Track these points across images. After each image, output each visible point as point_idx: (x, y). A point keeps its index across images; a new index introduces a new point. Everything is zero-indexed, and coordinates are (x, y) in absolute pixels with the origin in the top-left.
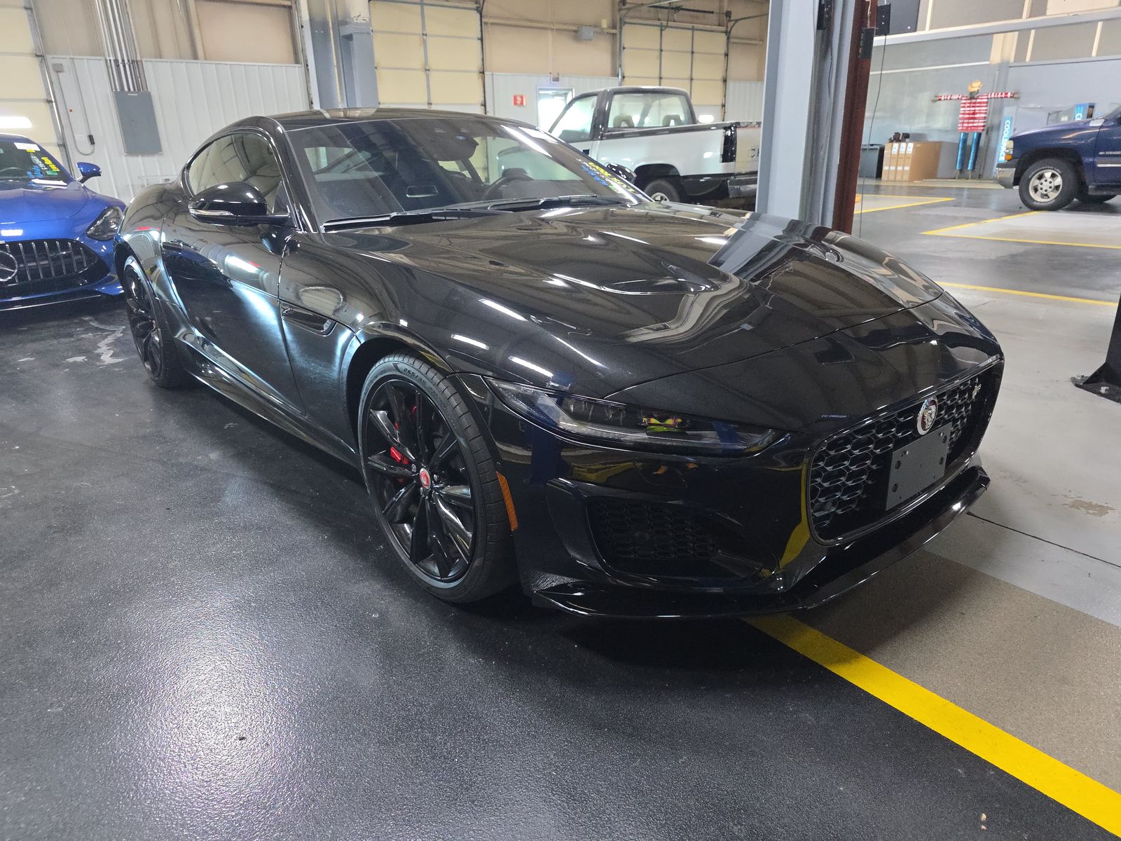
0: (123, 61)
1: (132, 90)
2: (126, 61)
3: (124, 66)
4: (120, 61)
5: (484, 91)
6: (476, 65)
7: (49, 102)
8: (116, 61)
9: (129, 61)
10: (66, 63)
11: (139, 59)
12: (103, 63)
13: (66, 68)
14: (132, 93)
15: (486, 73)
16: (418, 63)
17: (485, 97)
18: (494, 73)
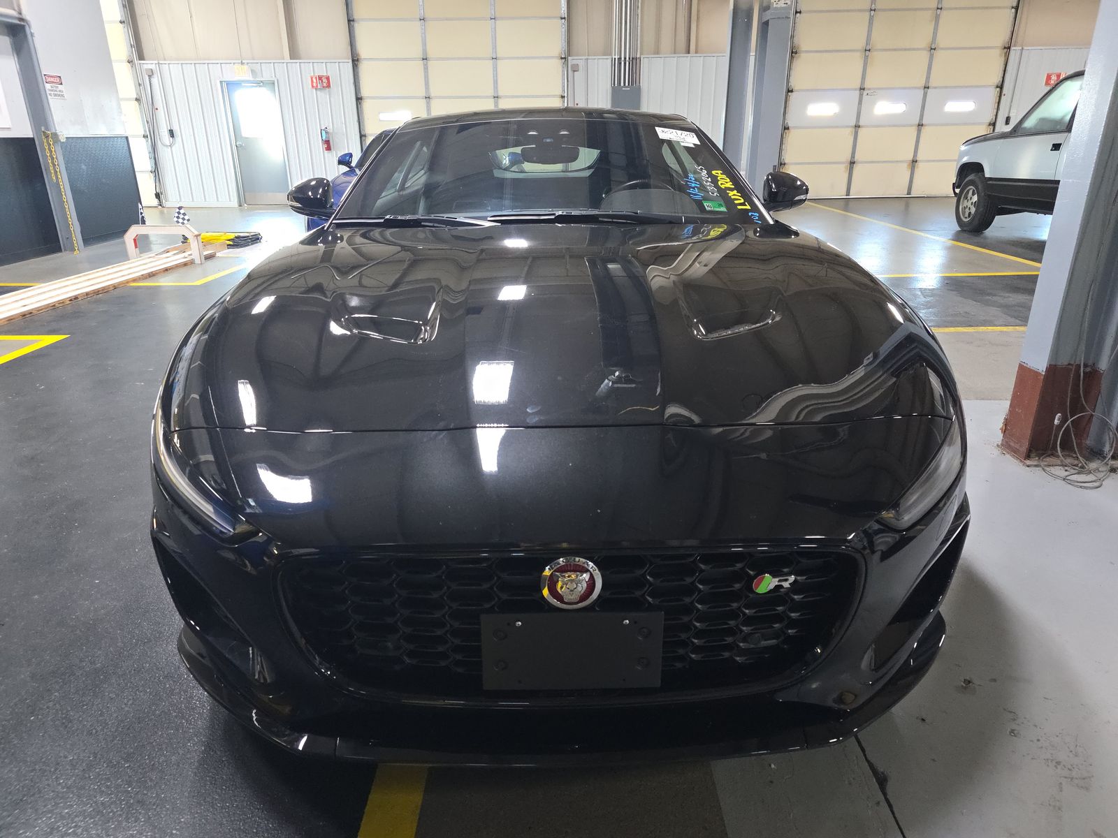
0: (625, 58)
1: (627, 84)
2: (627, 59)
3: (625, 63)
4: (623, 59)
5: (1005, 71)
6: (1002, 37)
7: (563, 97)
8: (620, 59)
9: (629, 58)
10: (581, 63)
11: (638, 56)
12: (609, 61)
13: (581, 68)
14: (626, 87)
15: (1012, 48)
16: (924, 42)
17: (1003, 78)
18: (1025, 48)
